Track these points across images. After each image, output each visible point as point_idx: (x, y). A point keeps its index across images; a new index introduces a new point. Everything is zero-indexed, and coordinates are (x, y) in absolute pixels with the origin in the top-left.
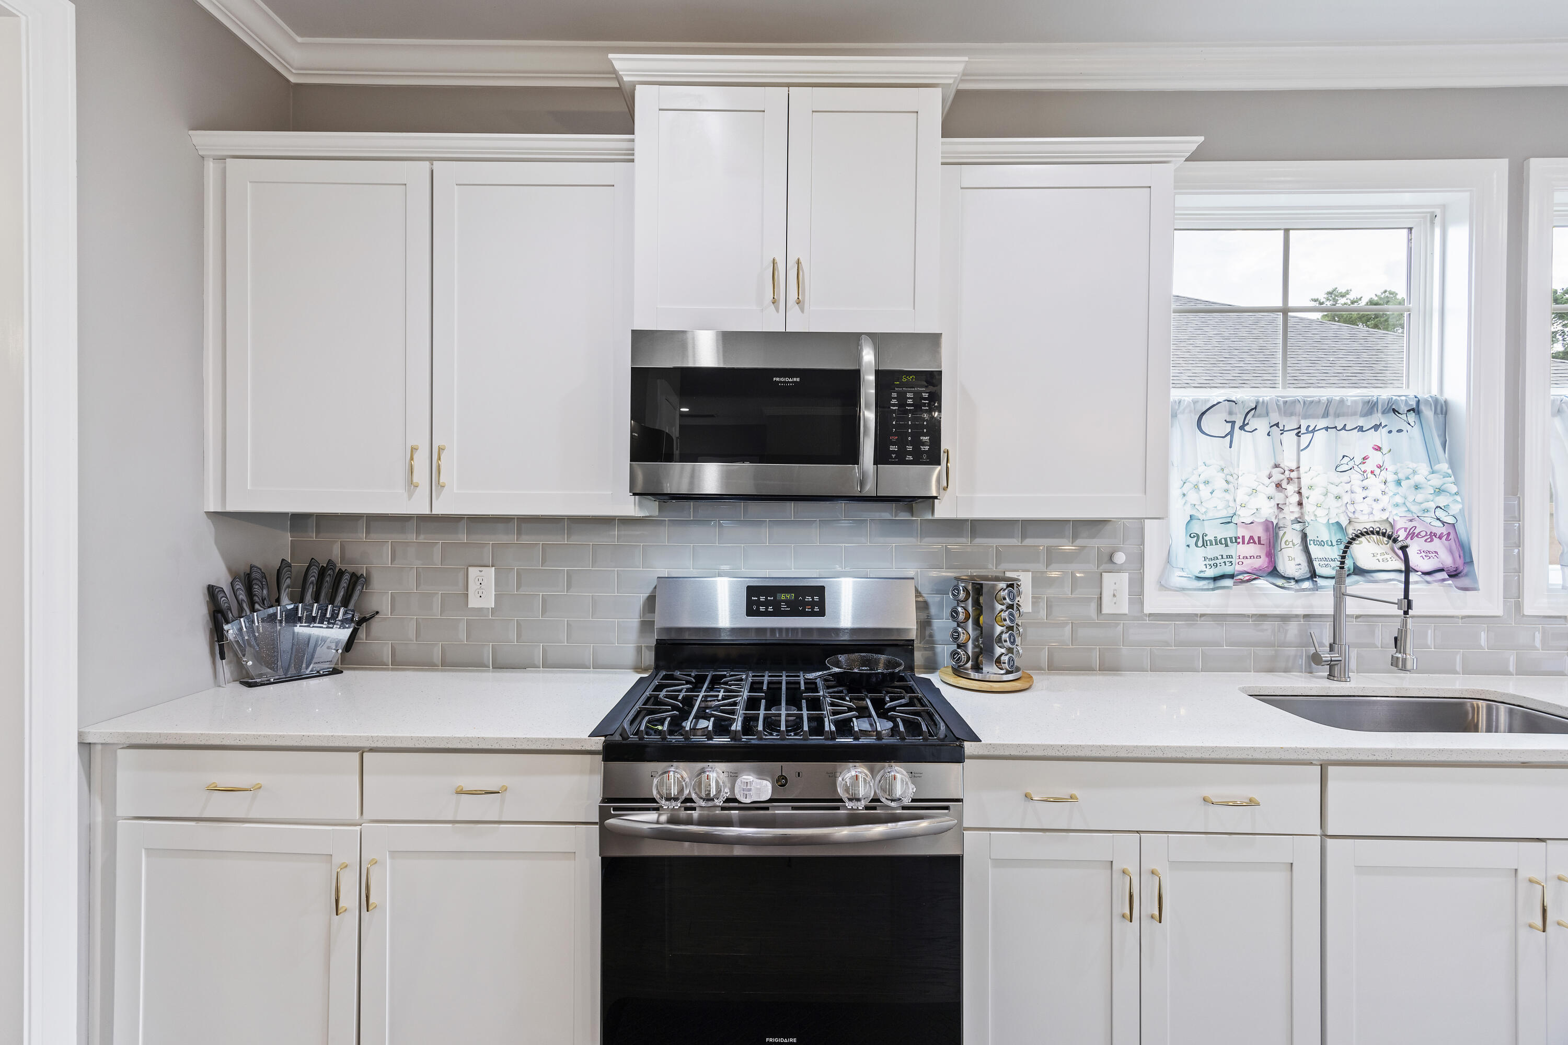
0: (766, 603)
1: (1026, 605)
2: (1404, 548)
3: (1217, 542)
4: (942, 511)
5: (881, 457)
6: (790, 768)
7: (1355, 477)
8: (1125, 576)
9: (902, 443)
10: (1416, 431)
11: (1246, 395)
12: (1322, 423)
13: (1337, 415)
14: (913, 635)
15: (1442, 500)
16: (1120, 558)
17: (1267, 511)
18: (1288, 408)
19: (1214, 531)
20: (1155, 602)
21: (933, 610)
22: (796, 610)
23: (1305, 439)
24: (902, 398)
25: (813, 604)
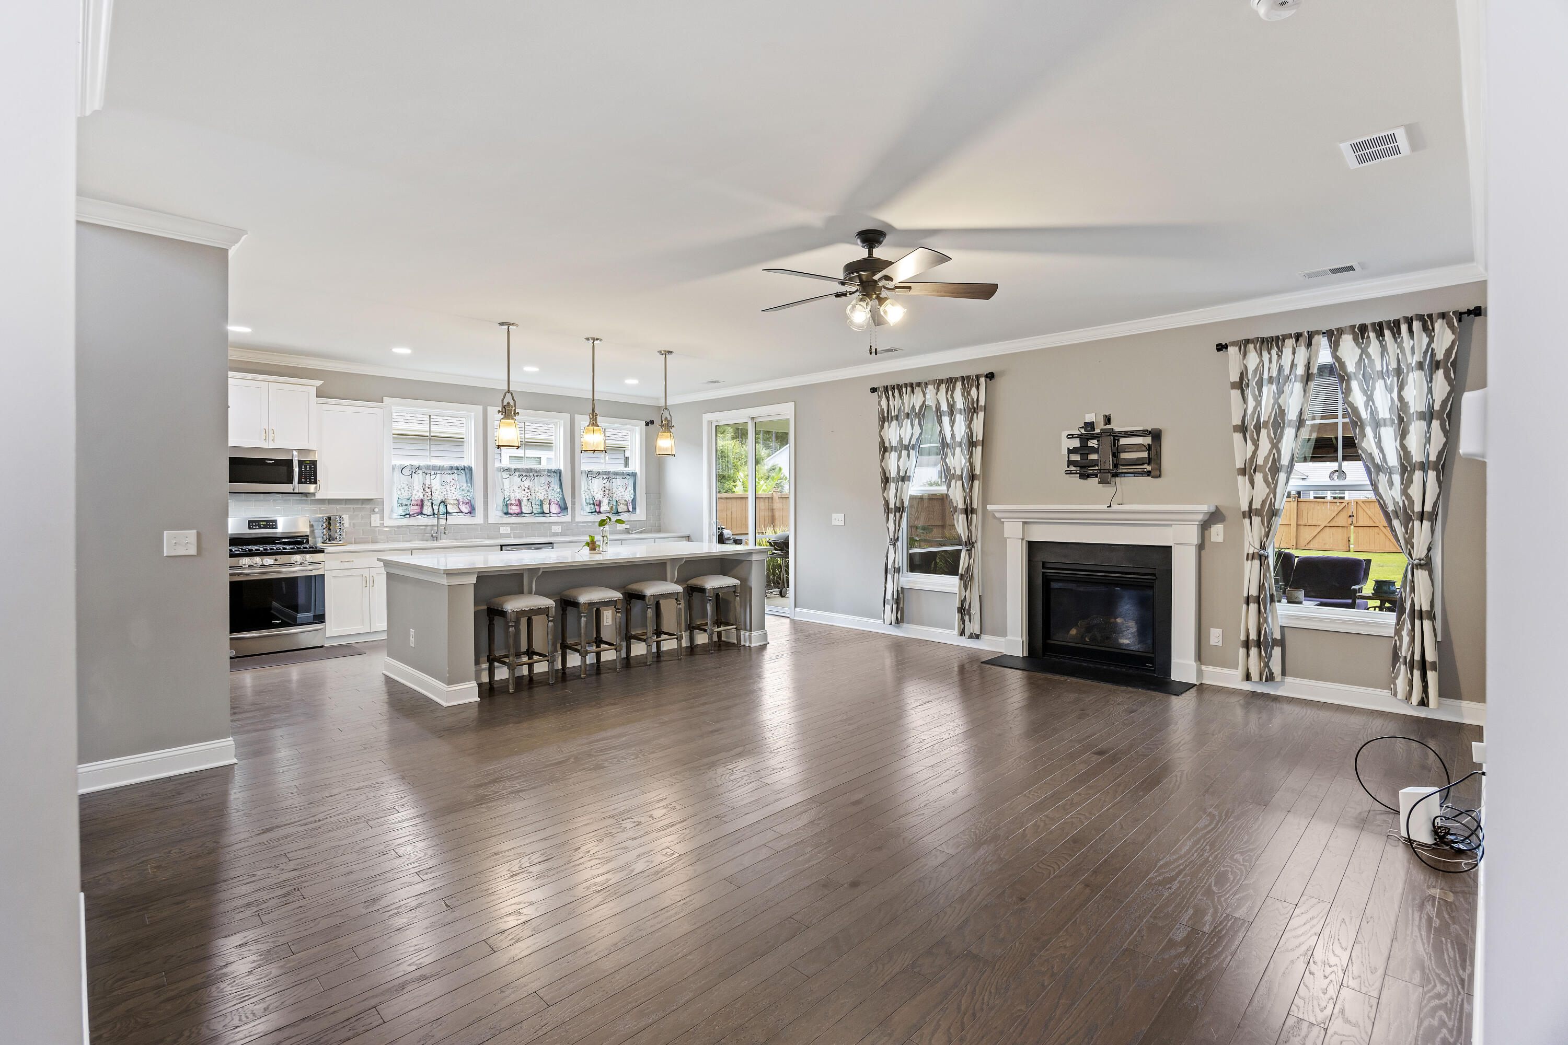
0: (256, 526)
1: (346, 525)
2: (446, 505)
3: (406, 505)
4: (318, 496)
5: (300, 482)
6: (278, 557)
7: (448, 488)
8: (378, 515)
9: (306, 479)
10: (464, 475)
11: (416, 463)
12: (438, 472)
13: (442, 470)
14: (308, 534)
15: (469, 494)
16: (376, 510)
17: (421, 497)
18: (428, 467)
19: (405, 502)
20: (388, 522)
21: (315, 527)
22: (266, 527)
23: (433, 477)
24: (306, 467)
25: (273, 525)
